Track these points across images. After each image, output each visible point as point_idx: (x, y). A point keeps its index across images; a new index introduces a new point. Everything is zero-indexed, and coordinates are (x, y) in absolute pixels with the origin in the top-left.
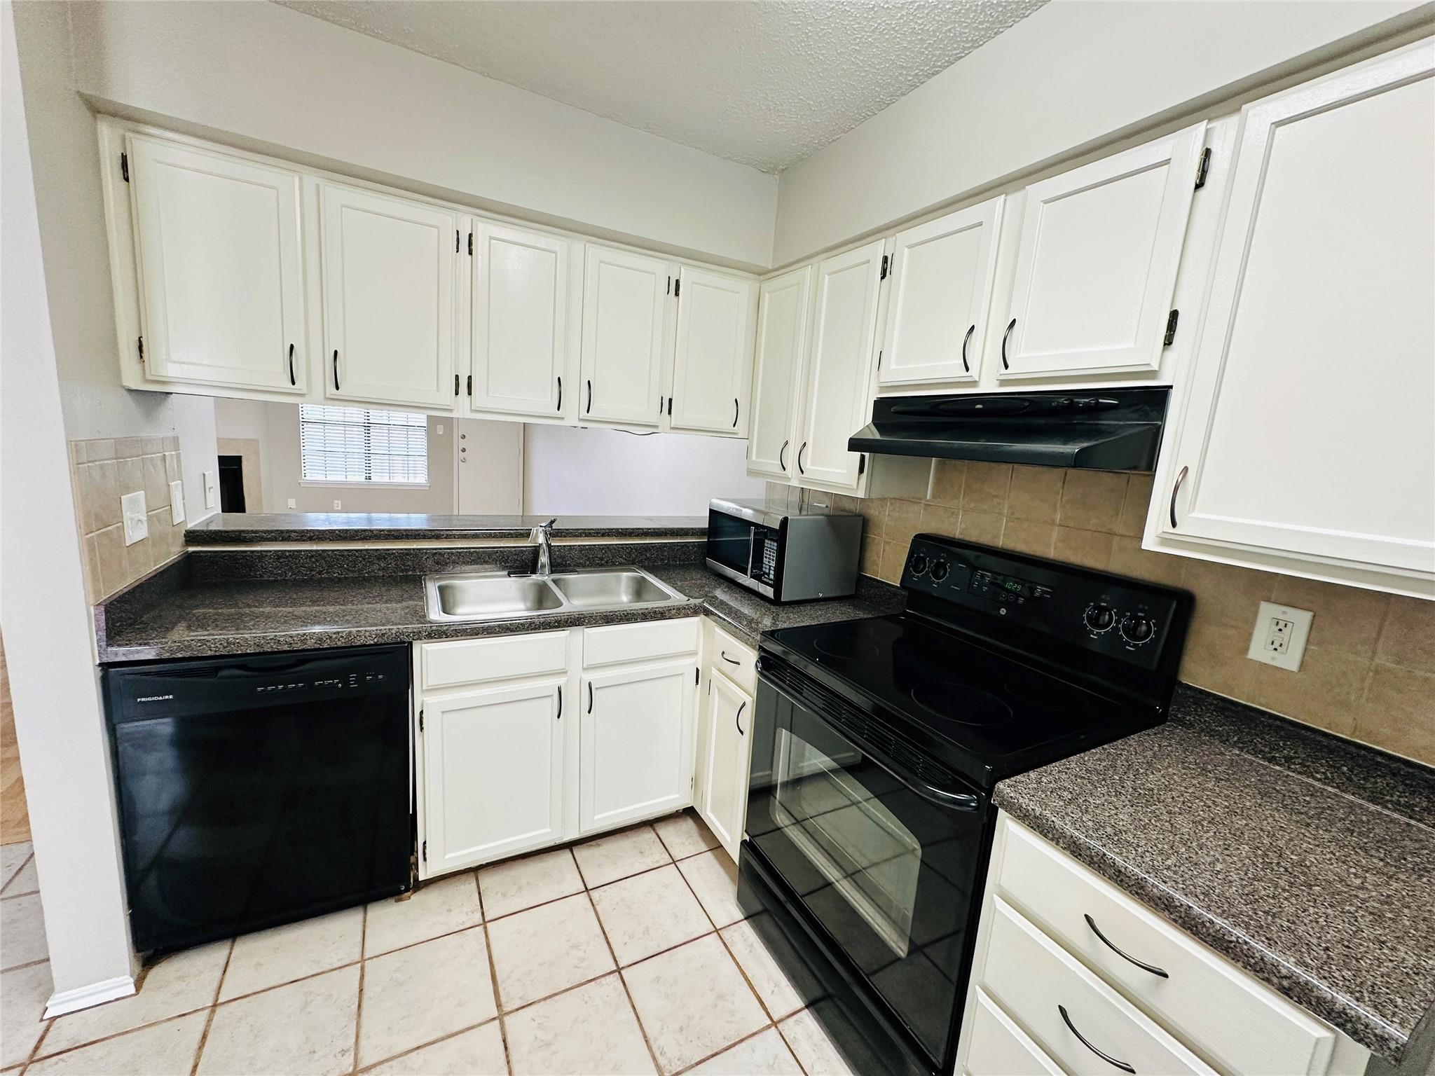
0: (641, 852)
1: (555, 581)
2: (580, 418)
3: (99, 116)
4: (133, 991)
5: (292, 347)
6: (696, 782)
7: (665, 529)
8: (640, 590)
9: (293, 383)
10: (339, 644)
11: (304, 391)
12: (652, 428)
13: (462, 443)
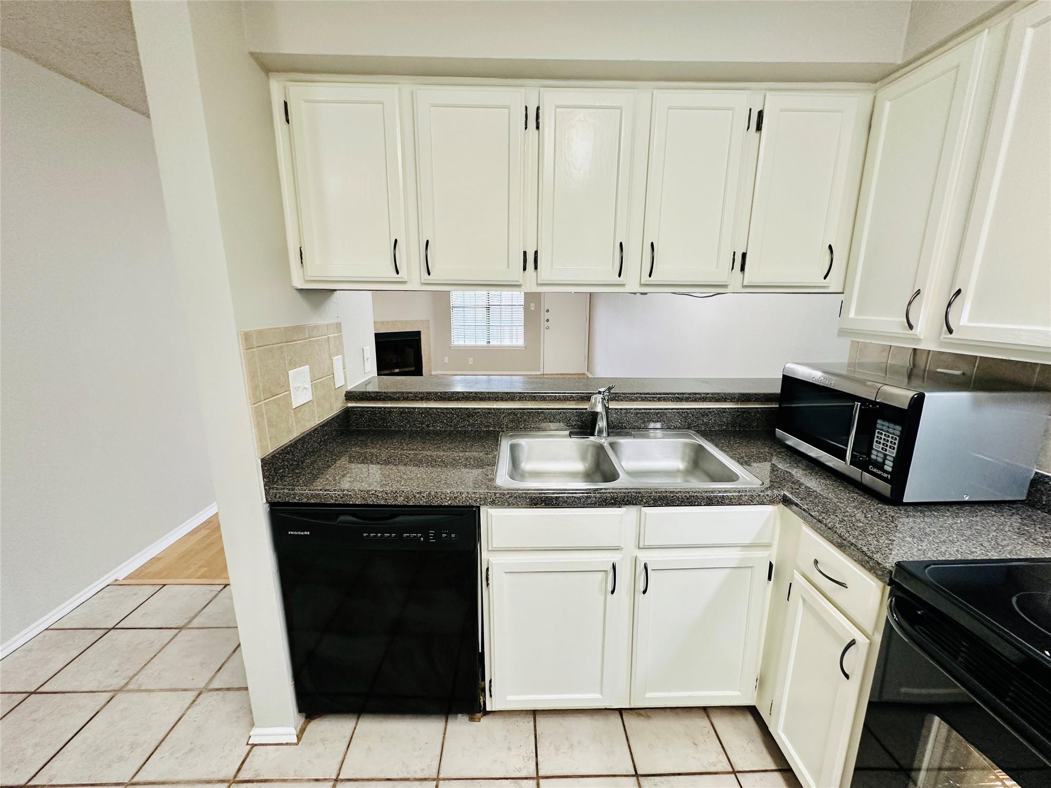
0: (695, 744)
1: (612, 445)
2: (642, 283)
3: (270, 74)
4: (295, 741)
5: (396, 241)
6: (761, 683)
7: (725, 394)
8: (698, 460)
9: (398, 273)
10: (421, 502)
11: (406, 279)
12: (718, 289)
13: (547, 316)
